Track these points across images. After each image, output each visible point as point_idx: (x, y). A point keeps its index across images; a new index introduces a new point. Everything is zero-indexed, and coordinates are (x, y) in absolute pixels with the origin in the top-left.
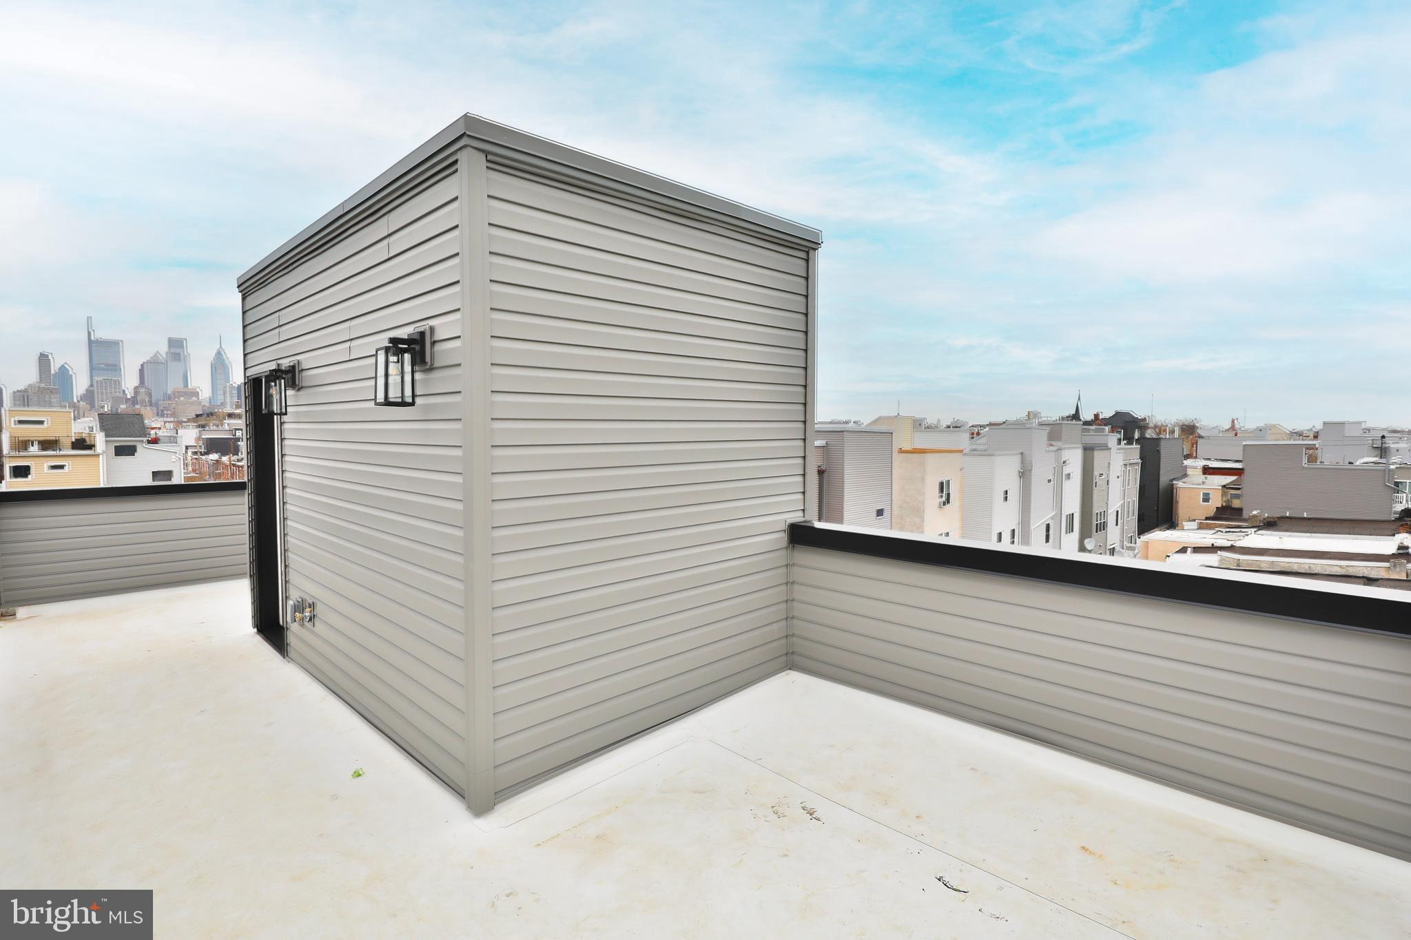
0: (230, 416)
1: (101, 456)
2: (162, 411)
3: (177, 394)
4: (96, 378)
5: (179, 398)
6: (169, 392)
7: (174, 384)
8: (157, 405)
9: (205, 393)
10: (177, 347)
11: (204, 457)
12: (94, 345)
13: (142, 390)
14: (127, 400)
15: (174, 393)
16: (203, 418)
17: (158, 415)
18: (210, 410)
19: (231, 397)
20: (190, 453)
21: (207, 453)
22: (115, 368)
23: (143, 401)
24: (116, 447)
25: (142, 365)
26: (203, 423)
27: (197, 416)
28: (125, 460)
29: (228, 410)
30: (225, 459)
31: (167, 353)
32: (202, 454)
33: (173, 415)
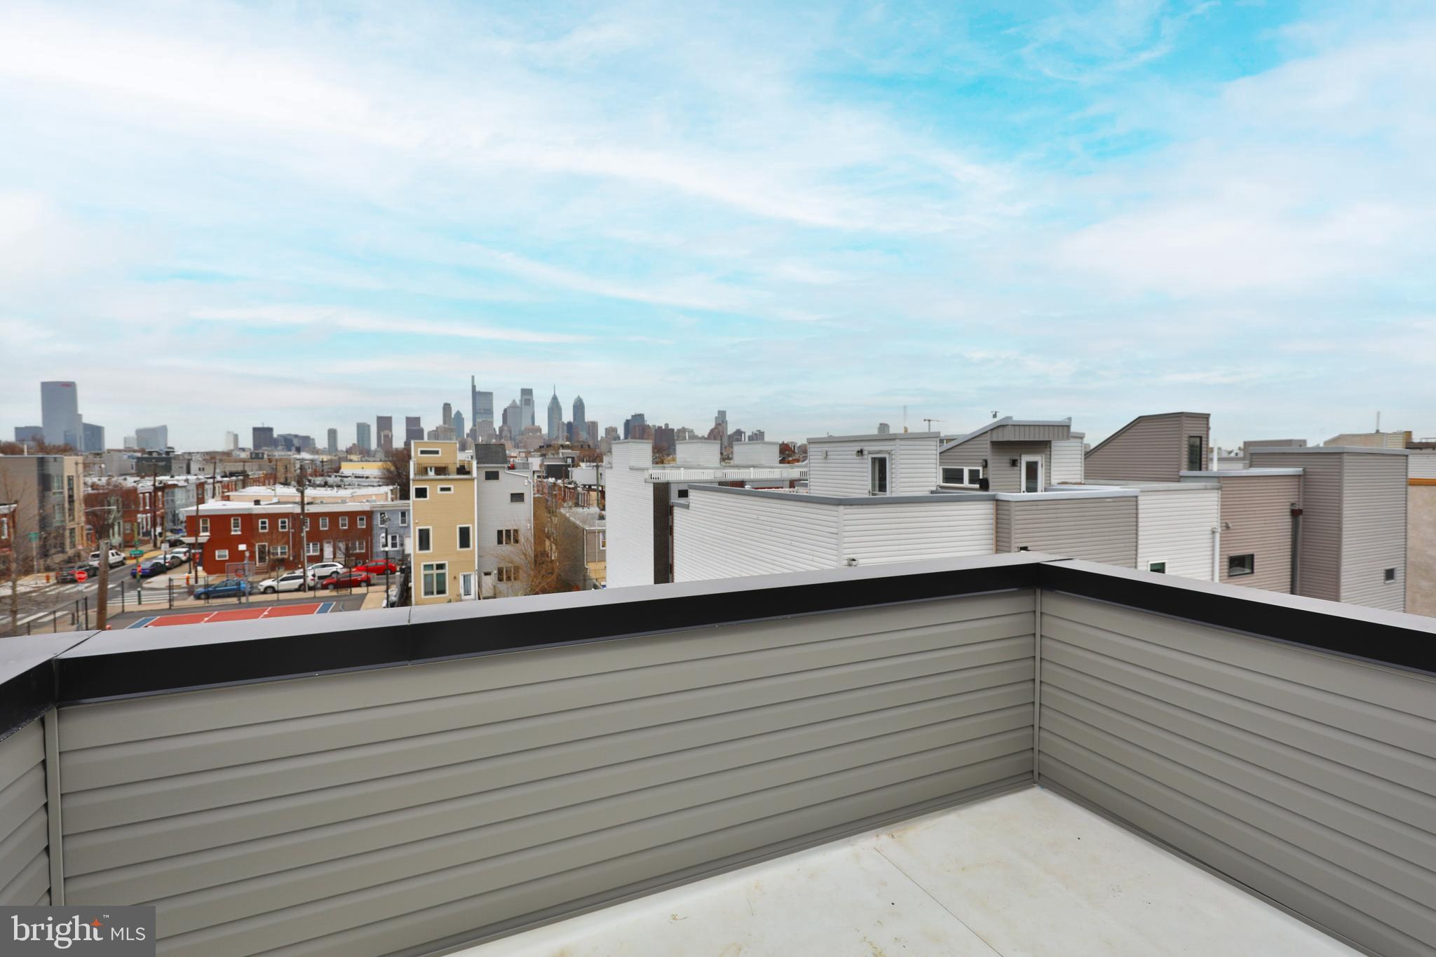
0: (563, 447)
1: (476, 481)
2: (518, 444)
3: (528, 430)
4: (479, 420)
5: (528, 433)
6: (522, 429)
7: (526, 423)
8: (515, 440)
9: (545, 430)
10: (527, 393)
11: (545, 480)
12: (476, 394)
13: (506, 428)
14: (497, 436)
15: (525, 429)
16: (545, 448)
17: (515, 447)
18: (548, 443)
19: (563, 432)
20: (536, 477)
21: (547, 477)
22: (489, 412)
23: (506, 436)
24: (486, 472)
25: (505, 411)
26: (544, 452)
27: (541, 447)
28: (492, 483)
29: (561, 442)
30: (559, 481)
31: (521, 400)
32: (544, 478)
33: (525, 447)
